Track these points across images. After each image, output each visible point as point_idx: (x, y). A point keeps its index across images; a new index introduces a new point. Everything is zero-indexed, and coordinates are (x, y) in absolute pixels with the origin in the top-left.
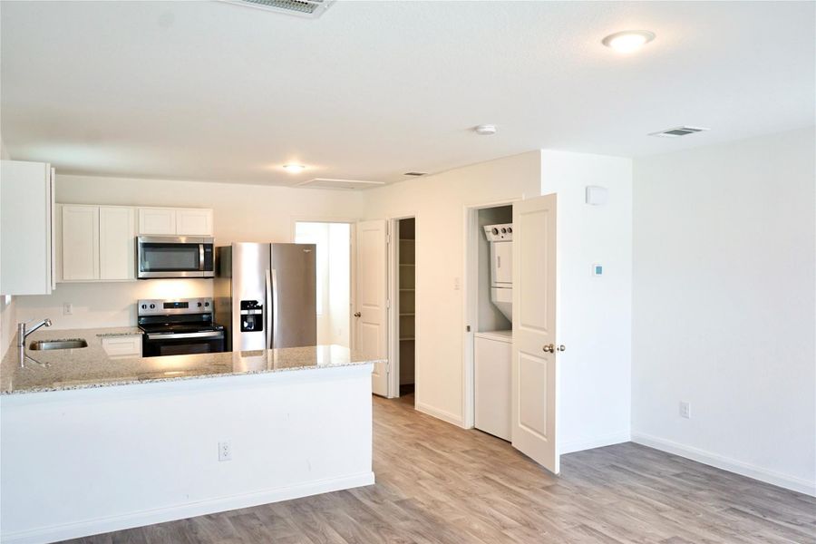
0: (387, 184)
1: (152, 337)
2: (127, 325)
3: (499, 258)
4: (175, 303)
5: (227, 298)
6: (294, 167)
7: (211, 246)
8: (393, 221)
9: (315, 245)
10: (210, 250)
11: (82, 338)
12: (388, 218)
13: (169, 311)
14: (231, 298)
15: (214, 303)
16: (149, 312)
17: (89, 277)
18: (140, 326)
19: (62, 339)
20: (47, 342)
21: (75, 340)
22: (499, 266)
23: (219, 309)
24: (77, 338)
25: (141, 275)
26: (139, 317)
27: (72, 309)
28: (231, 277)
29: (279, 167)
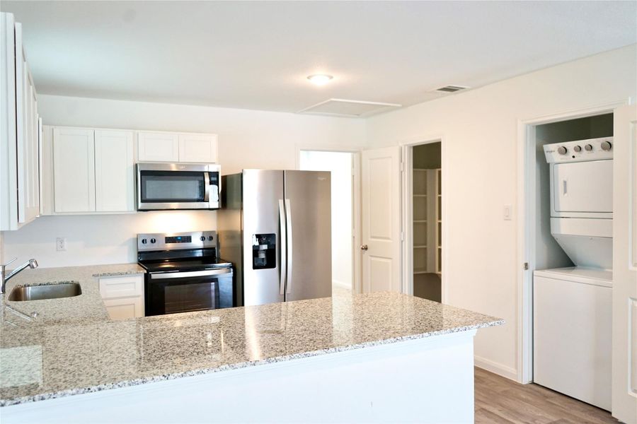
0: (403, 107)
1: (155, 276)
2: (127, 262)
3: (565, 182)
4: (176, 237)
5: (235, 232)
6: (320, 78)
7: (216, 174)
8: (406, 147)
9: (330, 172)
10: (215, 179)
11: (76, 280)
12: (401, 144)
13: (170, 246)
14: (242, 232)
15: (218, 236)
16: (149, 247)
17: (84, 208)
18: (141, 263)
19: (51, 282)
20: (35, 285)
21: (67, 283)
22: (565, 192)
23: (223, 243)
24: (70, 280)
25: (141, 205)
26: (140, 253)
27: (66, 244)
28: (242, 209)
29: (302, 79)
